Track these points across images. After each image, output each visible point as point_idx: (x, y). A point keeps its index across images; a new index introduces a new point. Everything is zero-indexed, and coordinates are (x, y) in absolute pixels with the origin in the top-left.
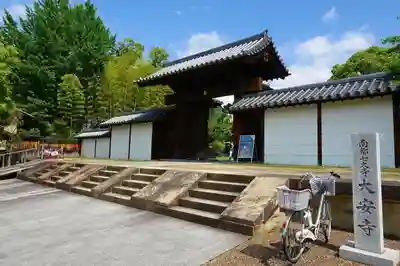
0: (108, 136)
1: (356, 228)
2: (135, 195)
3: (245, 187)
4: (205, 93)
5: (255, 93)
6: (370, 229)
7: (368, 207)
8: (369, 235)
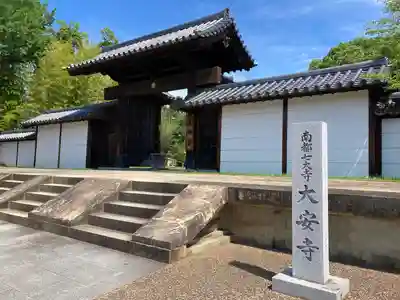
0: (33, 138)
1: (295, 249)
2: (33, 211)
3: (173, 197)
4: (153, 85)
5: (212, 86)
6: (311, 251)
7: (310, 221)
8: (310, 259)
